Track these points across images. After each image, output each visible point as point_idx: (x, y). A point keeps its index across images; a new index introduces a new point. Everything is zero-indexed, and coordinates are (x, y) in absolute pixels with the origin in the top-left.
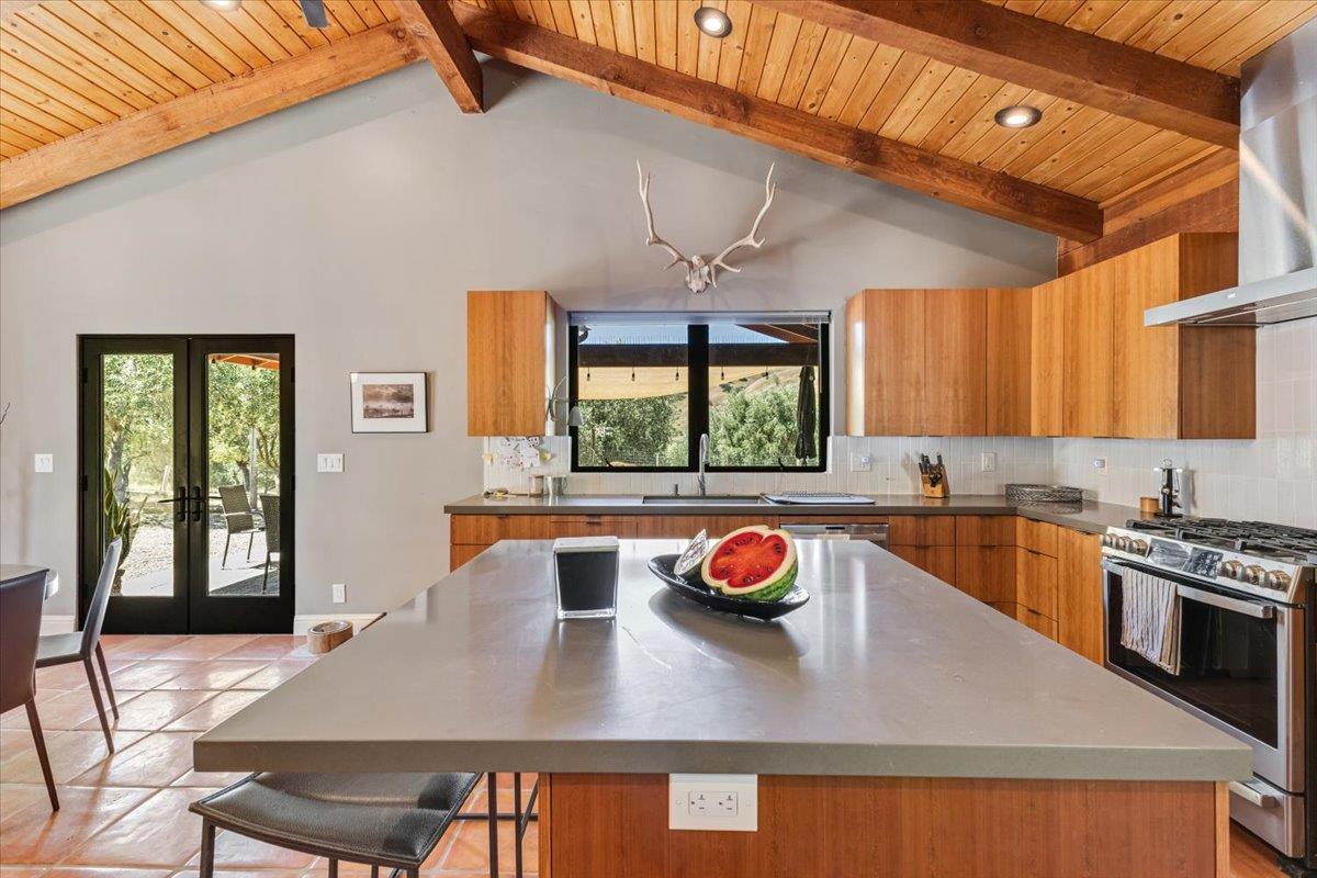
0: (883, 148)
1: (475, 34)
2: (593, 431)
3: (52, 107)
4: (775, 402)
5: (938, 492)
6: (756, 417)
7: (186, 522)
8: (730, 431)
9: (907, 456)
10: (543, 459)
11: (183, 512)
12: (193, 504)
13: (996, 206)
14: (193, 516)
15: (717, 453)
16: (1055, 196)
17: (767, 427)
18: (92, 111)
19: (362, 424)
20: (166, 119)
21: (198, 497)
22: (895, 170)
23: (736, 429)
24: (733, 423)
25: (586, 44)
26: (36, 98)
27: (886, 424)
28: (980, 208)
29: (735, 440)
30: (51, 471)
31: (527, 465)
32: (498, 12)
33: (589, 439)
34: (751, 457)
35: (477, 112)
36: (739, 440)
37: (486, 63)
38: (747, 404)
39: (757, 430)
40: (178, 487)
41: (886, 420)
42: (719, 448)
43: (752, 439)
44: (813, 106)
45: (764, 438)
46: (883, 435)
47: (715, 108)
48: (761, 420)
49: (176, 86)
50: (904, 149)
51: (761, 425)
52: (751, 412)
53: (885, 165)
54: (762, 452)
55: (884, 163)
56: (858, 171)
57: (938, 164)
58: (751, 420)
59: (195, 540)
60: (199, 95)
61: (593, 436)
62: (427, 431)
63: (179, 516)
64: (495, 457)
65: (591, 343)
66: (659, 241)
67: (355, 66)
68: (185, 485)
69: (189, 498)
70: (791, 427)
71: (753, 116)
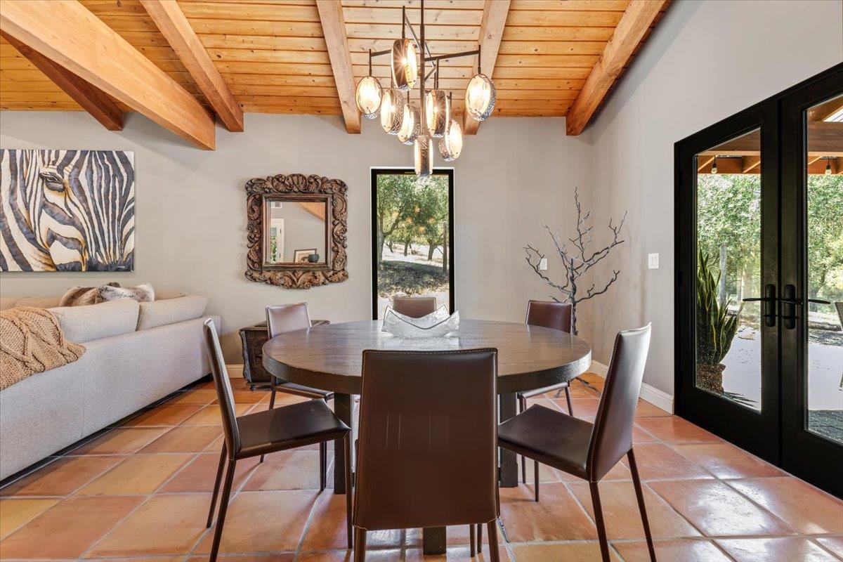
7: (776, 328)
11: (772, 315)
12: (785, 307)
14: (785, 322)
21: (792, 298)
30: (657, 267)
40: (765, 286)
59: (789, 353)
63: (768, 320)
68: (774, 281)
69: (780, 298)
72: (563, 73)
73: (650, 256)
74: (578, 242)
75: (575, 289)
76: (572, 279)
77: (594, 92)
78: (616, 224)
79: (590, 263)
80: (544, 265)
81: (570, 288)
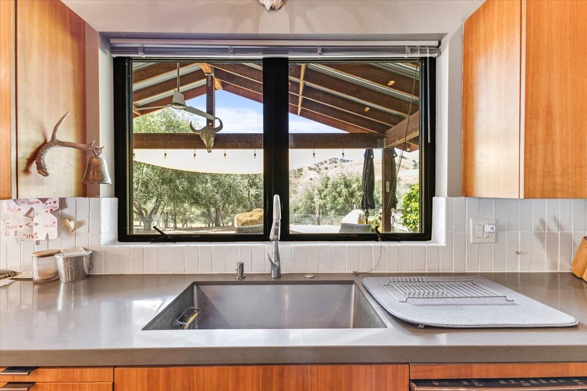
2: (249, 191)
4: (342, 177)
6: (333, 185)
8: (320, 192)
9: (543, 222)
10: (64, 228)
15: (314, 202)
17: (338, 190)
23: (323, 191)
24: (322, 188)
27: (559, 180)
29: (322, 196)
33: (247, 196)
34: (330, 204)
36: (325, 196)
38: (328, 179)
39: (333, 191)
41: (558, 173)
42: (315, 200)
43: (331, 195)
45: (337, 195)
46: (554, 197)
48: (335, 186)
51: (336, 189)
52: (330, 182)
54: (336, 202)
58: (331, 186)
61: (249, 194)
65: (224, 133)
70: (350, 190)
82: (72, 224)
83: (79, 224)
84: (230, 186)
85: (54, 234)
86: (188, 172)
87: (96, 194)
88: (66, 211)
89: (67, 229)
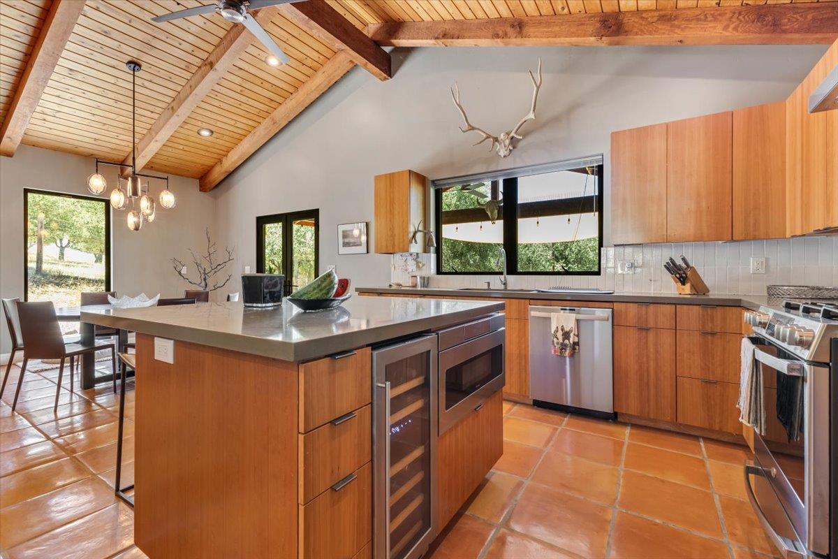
0: (625, 20)
1: (378, 38)
3: (238, 125)
5: (687, 289)
10: (418, 267)
13: (739, 35)
16: (810, 8)
18: (251, 123)
19: (343, 250)
20: (273, 120)
22: (637, 34)
25: (428, 22)
26: (233, 122)
28: (725, 42)
31: (410, 270)
32: (387, 22)
35: (388, 79)
37: (392, 51)
44: (563, 8)
47: (500, 33)
49: (273, 105)
50: (644, 15)
53: (626, 33)
55: (626, 32)
56: (610, 44)
57: (676, 18)
60: (282, 105)
62: (368, 252)
64: (396, 266)
66: (473, 128)
67: (331, 74)
71: (526, 30)
72: (198, 161)
73: (246, 268)
74: (208, 259)
75: (206, 285)
76: (205, 279)
77: (217, 174)
78: (230, 249)
79: (215, 269)
80: (184, 271)
81: (203, 284)
82: (421, 265)
83: (423, 265)
84: (530, 260)
85: (415, 270)
86: (480, 243)
87: (429, 252)
88: (419, 260)
89: (419, 267)
